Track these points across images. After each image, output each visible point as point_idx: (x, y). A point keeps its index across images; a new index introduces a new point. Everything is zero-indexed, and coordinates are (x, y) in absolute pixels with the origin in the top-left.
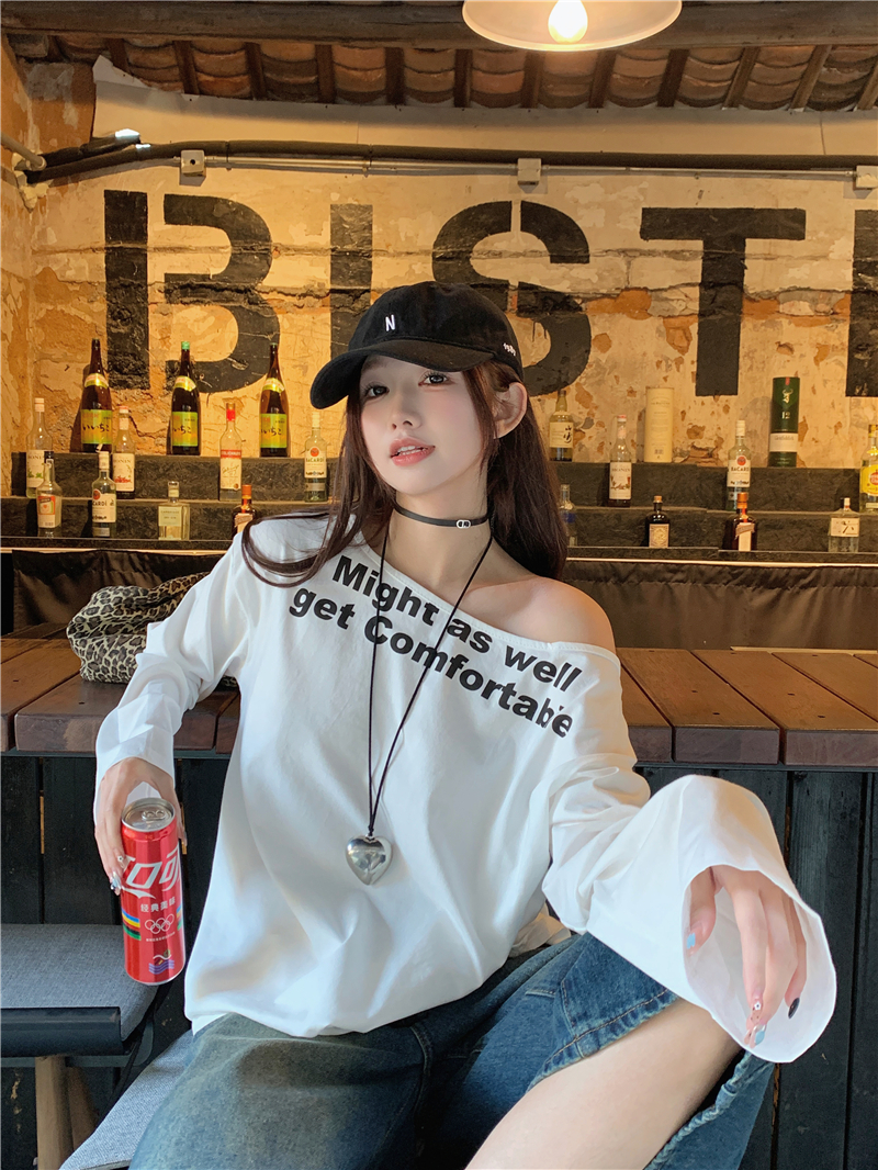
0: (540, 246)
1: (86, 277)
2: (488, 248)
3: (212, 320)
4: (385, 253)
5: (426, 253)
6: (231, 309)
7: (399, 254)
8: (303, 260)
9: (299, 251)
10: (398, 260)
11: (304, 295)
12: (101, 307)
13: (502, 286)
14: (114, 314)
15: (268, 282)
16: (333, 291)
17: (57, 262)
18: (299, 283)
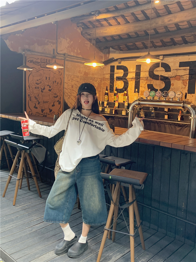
0: (164, 69)
1: (108, 78)
2: (156, 70)
3: (121, 83)
4: (142, 71)
5: (147, 71)
6: (123, 81)
7: (144, 72)
8: (132, 73)
9: (131, 72)
10: (144, 73)
11: (132, 79)
12: (109, 81)
13: (158, 76)
14: (111, 82)
15: (128, 77)
16: (135, 78)
17: (105, 76)
18: (131, 77)
